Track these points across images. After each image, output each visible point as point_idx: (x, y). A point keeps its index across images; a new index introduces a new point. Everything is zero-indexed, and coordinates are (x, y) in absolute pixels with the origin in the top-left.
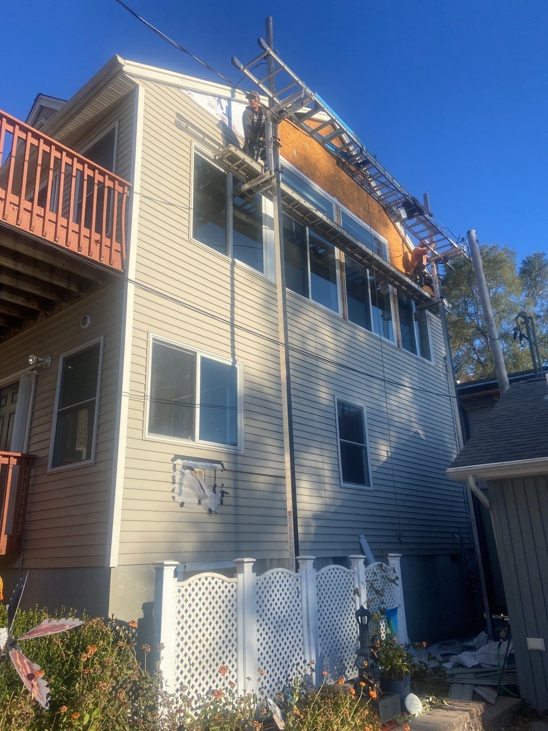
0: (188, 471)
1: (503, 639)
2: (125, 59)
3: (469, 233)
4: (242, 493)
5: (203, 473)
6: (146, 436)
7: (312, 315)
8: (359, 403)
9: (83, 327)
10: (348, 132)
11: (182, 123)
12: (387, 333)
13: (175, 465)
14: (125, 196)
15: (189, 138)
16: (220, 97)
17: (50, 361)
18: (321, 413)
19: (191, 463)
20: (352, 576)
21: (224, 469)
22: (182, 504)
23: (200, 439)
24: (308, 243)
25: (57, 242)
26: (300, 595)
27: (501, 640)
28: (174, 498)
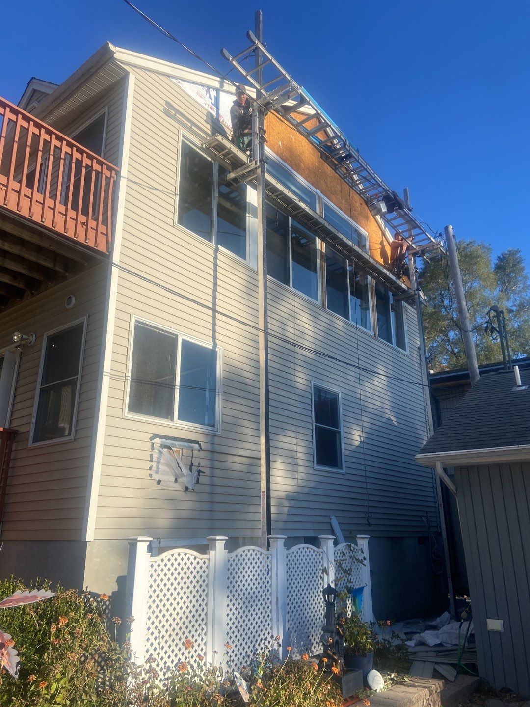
0: (165, 450)
1: (464, 619)
2: (116, 45)
3: (446, 228)
4: (218, 473)
5: (181, 452)
6: (126, 415)
7: (292, 302)
8: (335, 389)
9: (68, 307)
10: (332, 126)
11: (171, 111)
12: (364, 322)
13: (153, 444)
14: (112, 180)
15: (178, 126)
16: (209, 87)
17: (34, 339)
18: (297, 398)
19: (168, 443)
20: (321, 556)
21: (201, 449)
22: (159, 482)
23: (178, 419)
24: (290, 233)
25: (43, 222)
26: (270, 573)
27: (462, 621)
28: (151, 475)
